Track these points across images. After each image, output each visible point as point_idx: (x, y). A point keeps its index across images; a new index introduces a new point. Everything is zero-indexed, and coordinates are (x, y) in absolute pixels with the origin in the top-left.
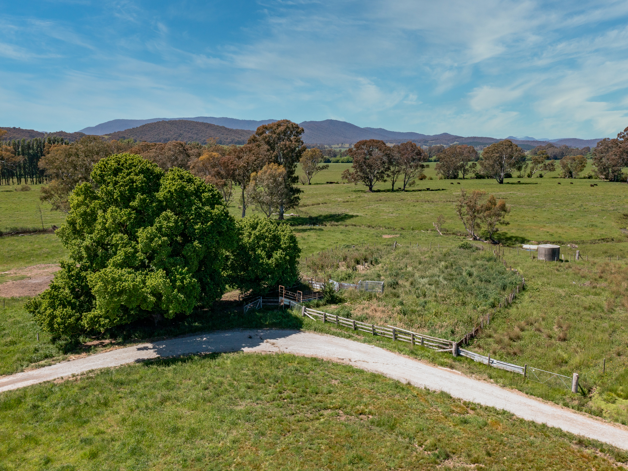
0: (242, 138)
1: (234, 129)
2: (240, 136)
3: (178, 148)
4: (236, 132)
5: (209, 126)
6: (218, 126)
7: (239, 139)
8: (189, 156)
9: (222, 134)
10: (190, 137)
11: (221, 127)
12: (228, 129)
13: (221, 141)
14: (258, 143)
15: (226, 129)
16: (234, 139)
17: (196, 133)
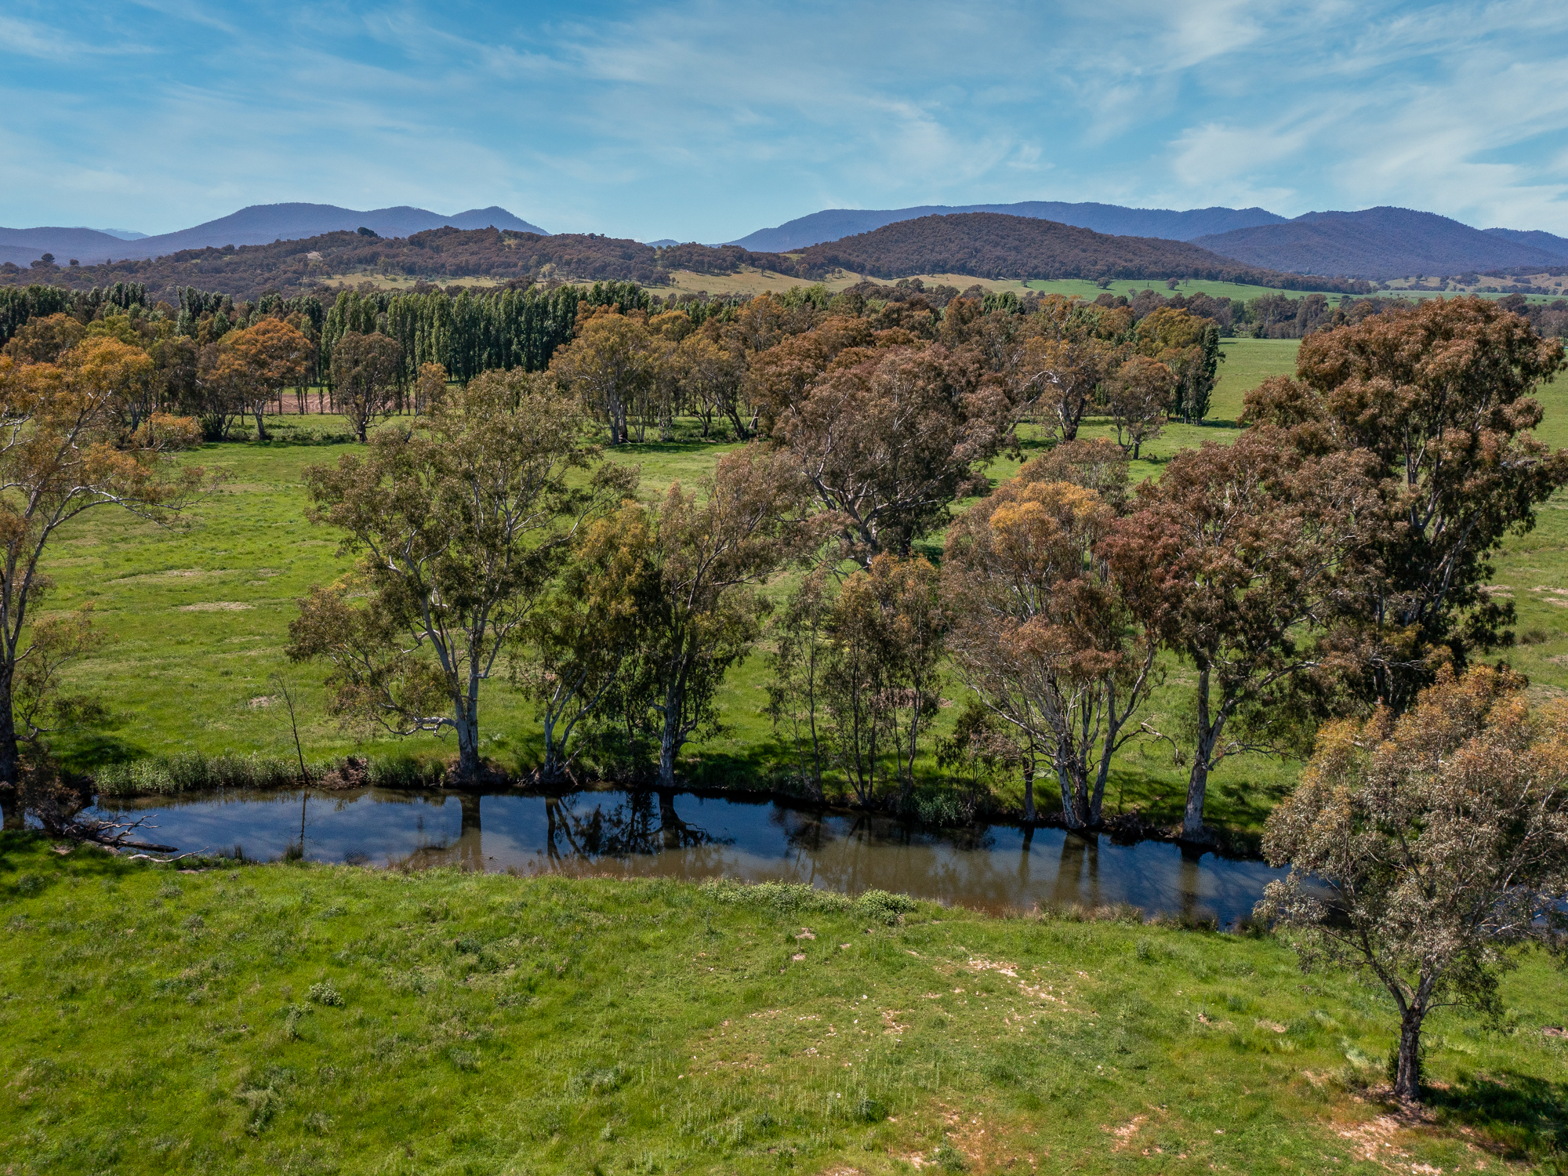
0: (1137, 261)
1: (1117, 235)
2: (1130, 256)
3: (920, 383)
4: (1120, 243)
5: (1050, 228)
6: (1073, 228)
7: (1129, 264)
8: (963, 418)
9: (1084, 251)
10: (998, 258)
11: (1081, 232)
12: (1101, 236)
13: (1078, 268)
14: (1310, 425)
15: (1094, 235)
16: (1113, 265)
17: (1016, 248)
